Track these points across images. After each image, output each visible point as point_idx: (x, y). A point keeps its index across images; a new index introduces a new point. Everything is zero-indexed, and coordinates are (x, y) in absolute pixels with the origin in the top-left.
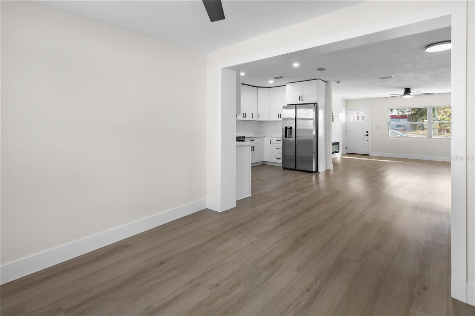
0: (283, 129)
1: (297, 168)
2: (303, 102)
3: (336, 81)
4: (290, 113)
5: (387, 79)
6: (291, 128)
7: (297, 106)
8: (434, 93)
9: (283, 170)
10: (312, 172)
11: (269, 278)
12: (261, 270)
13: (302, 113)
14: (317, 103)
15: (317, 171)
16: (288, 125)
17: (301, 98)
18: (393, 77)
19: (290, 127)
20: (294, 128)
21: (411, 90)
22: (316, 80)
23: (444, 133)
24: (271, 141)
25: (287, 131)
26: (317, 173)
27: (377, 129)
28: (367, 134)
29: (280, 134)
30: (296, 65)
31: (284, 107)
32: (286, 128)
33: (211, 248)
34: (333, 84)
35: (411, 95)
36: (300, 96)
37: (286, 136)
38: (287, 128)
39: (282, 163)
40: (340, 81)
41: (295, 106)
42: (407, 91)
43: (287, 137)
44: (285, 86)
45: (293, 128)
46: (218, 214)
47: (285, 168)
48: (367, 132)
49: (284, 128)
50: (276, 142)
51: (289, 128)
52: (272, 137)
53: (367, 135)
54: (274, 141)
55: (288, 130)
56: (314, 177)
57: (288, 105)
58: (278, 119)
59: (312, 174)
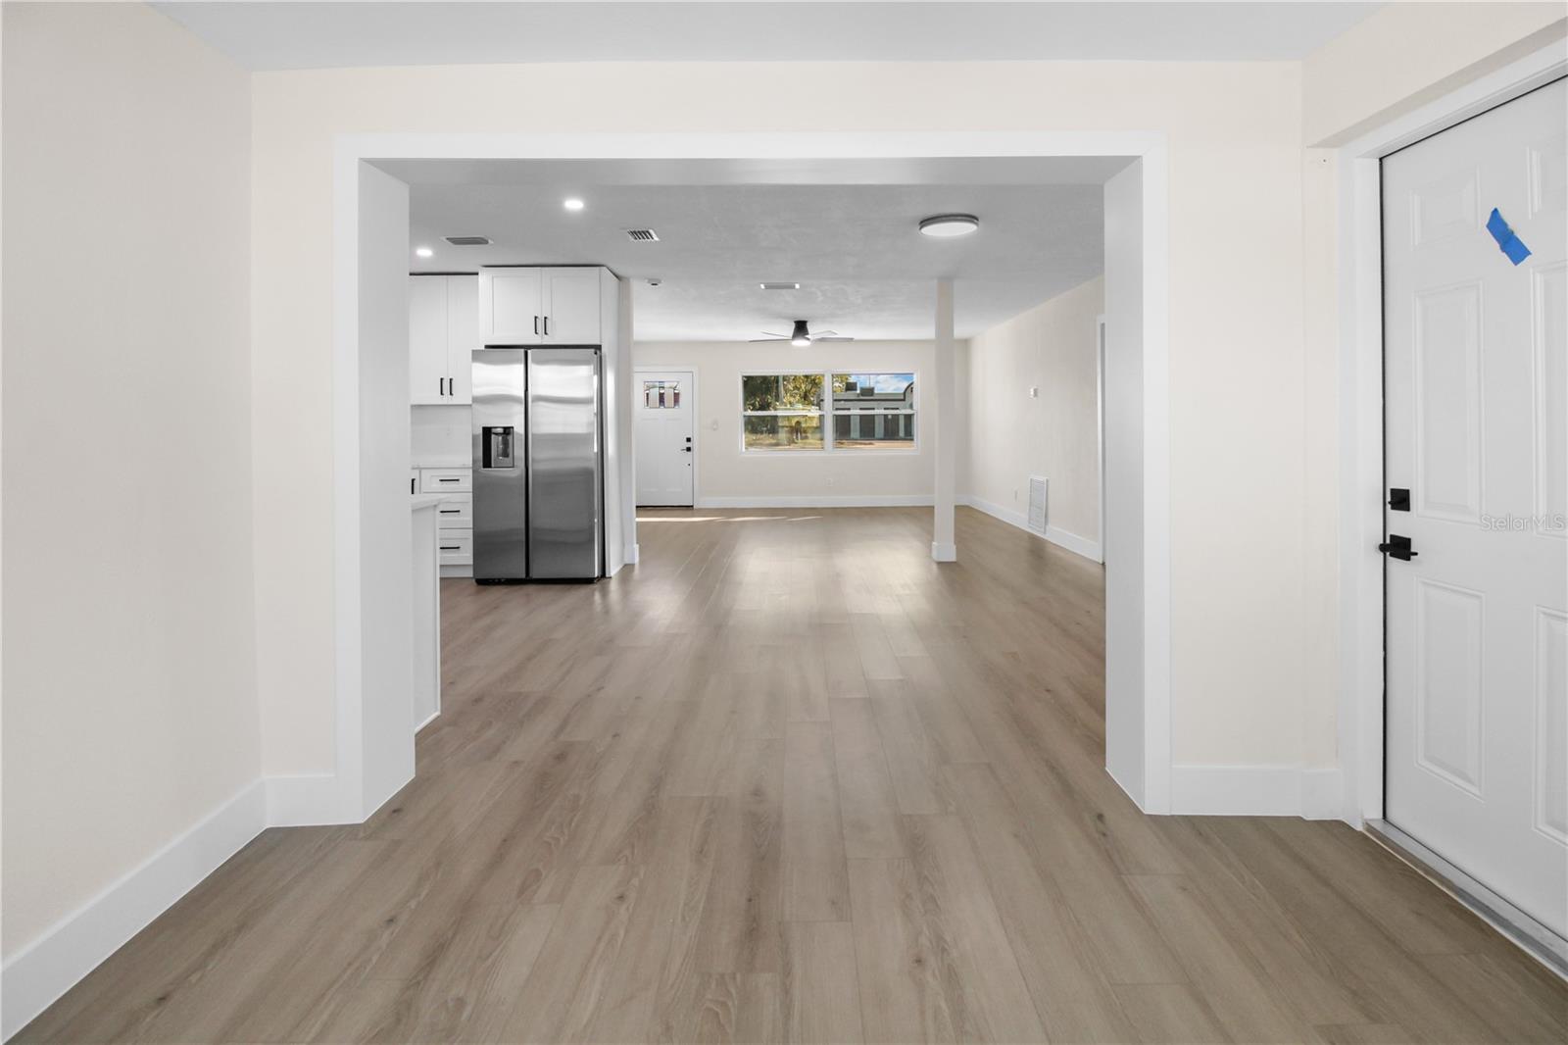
0: (474, 438)
1: (534, 574)
2: (547, 341)
3: (649, 280)
4: (506, 377)
5: (779, 291)
6: (507, 431)
7: (529, 351)
8: (852, 339)
9: (478, 592)
10: (589, 581)
11: (787, 991)
12: (738, 976)
13: (550, 378)
14: (600, 346)
15: (603, 575)
16: (498, 422)
17: (542, 324)
18: (797, 286)
19: (505, 428)
20: (519, 429)
21: (809, 327)
22: (598, 268)
23: (797, 438)
24: (416, 482)
25: (491, 444)
26: (606, 580)
27: (715, 430)
28: (689, 445)
29: (463, 456)
30: (574, 205)
31: (477, 356)
32: (487, 432)
33: (460, 1003)
34: (639, 289)
35: (808, 339)
36: (536, 318)
37: (487, 463)
38: (494, 430)
39: (471, 563)
40: (660, 282)
41: (522, 350)
42: (801, 328)
43: (490, 467)
44: (477, 274)
45: (515, 429)
46: (361, 835)
47: (483, 582)
48: (689, 440)
49: (481, 431)
50: (437, 485)
51: (500, 430)
52: (420, 469)
53: (689, 449)
54: (430, 483)
55: (496, 442)
56: (597, 597)
57: (487, 347)
58: (438, 400)
59: (591, 586)
